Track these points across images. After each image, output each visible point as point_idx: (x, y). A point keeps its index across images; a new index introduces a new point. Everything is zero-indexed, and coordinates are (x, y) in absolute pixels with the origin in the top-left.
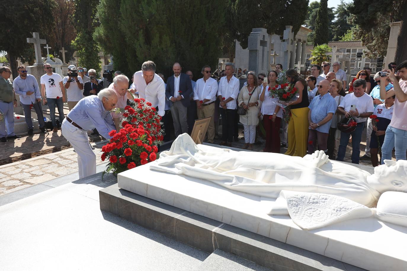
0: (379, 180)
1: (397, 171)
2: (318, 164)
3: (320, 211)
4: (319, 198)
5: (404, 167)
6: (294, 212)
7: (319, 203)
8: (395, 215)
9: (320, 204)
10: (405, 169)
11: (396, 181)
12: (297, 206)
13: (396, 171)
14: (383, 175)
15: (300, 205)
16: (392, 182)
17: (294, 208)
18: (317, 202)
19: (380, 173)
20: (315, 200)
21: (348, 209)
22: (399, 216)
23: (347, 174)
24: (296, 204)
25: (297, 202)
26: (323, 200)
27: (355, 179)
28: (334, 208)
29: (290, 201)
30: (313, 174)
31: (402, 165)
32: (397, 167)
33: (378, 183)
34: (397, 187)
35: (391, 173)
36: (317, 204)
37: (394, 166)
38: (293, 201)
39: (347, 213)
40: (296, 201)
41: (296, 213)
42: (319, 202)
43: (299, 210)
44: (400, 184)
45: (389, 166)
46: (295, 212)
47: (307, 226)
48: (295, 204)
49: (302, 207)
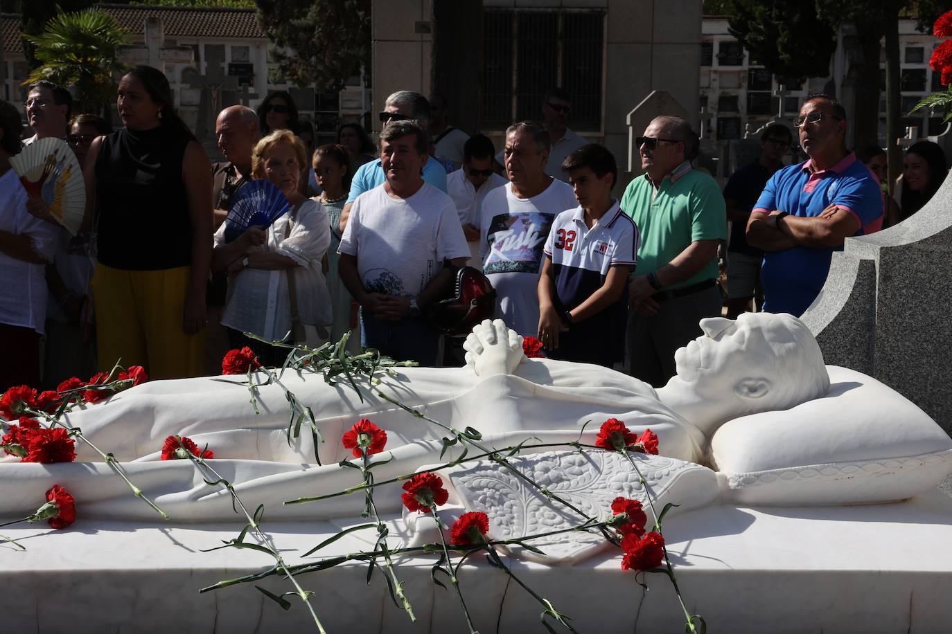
0: (697, 390)
1: (748, 347)
2: (507, 363)
3: (580, 504)
4: (559, 465)
5: (763, 330)
6: (501, 524)
7: (568, 480)
8: (785, 471)
9: (572, 482)
10: (767, 336)
11: (749, 379)
12: (501, 502)
13: (743, 347)
14: (709, 370)
15: (509, 495)
16: (737, 388)
17: (496, 512)
18: (557, 477)
19: (698, 366)
20: (550, 474)
21: (660, 478)
22: (795, 471)
23: (605, 384)
24: (497, 497)
25: (497, 490)
26: (576, 468)
27: (634, 395)
28: (618, 484)
29: (473, 489)
30: (503, 398)
31: (755, 326)
32: (743, 335)
33: (697, 399)
34: (755, 400)
35: (730, 356)
36: (560, 485)
37: (732, 334)
38: (481, 488)
39: (663, 489)
40: (491, 485)
41: (507, 525)
42: (564, 477)
43: (511, 513)
44: (762, 386)
45: (718, 338)
46: (504, 522)
47: (566, 551)
48: (492, 497)
49: (517, 501)
